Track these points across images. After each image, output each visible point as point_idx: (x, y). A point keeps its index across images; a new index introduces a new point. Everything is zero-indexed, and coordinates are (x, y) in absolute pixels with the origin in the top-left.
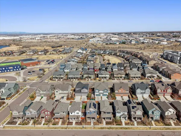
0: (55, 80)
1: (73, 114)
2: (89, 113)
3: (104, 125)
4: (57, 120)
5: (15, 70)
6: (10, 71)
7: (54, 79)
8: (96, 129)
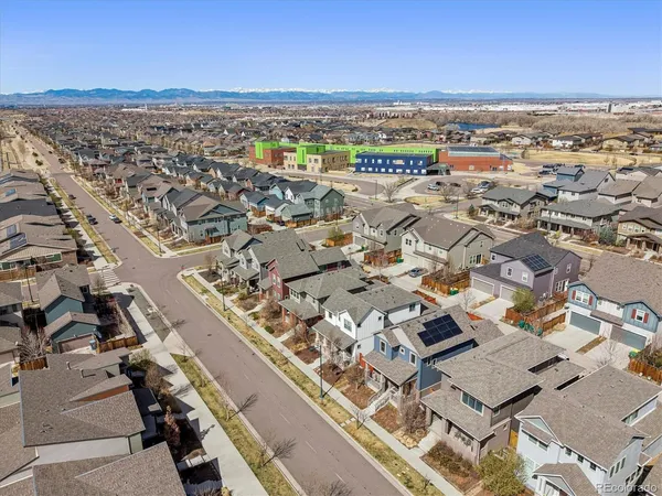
0: (485, 219)
2: (383, 344)
4: (288, 320)
5: (408, 171)
6: (394, 172)
7: (483, 215)
8: (353, 436)
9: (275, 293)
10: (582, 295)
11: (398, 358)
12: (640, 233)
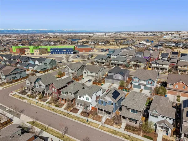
0: (96, 65)
1: (82, 98)
2: (102, 102)
3: (121, 128)
4: (63, 102)
5: (68, 53)
6: (63, 53)
8: (103, 130)
9: (54, 94)
10: (136, 80)
11: (107, 105)
12: (135, 64)
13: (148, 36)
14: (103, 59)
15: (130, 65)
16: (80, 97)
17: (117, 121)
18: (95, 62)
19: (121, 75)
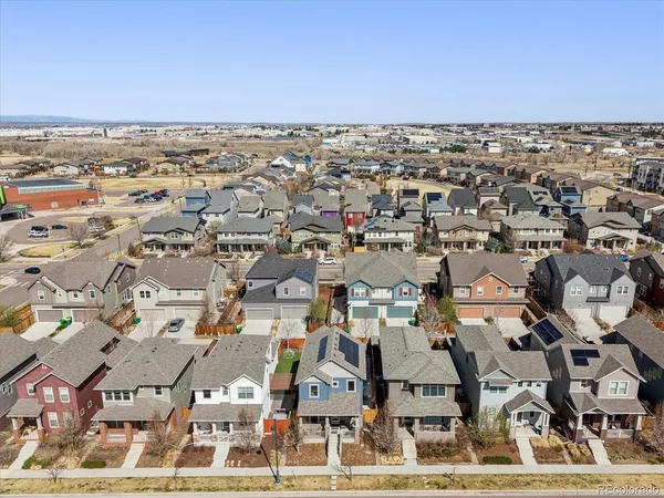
0: (155, 256)
1: (217, 398)
2: (314, 388)
3: (407, 461)
4: (116, 438)
7: (146, 252)
8: (357, 489)
9: (53, 416)
10: (360, 290)
11: (332, 395)
12: (309, 237)
13: (270, 138)
14: (180, 231)
15: (294, 246)
16: (207, 395)
17: (378, 443)
18: (146, 245)
19: (302, 282)
